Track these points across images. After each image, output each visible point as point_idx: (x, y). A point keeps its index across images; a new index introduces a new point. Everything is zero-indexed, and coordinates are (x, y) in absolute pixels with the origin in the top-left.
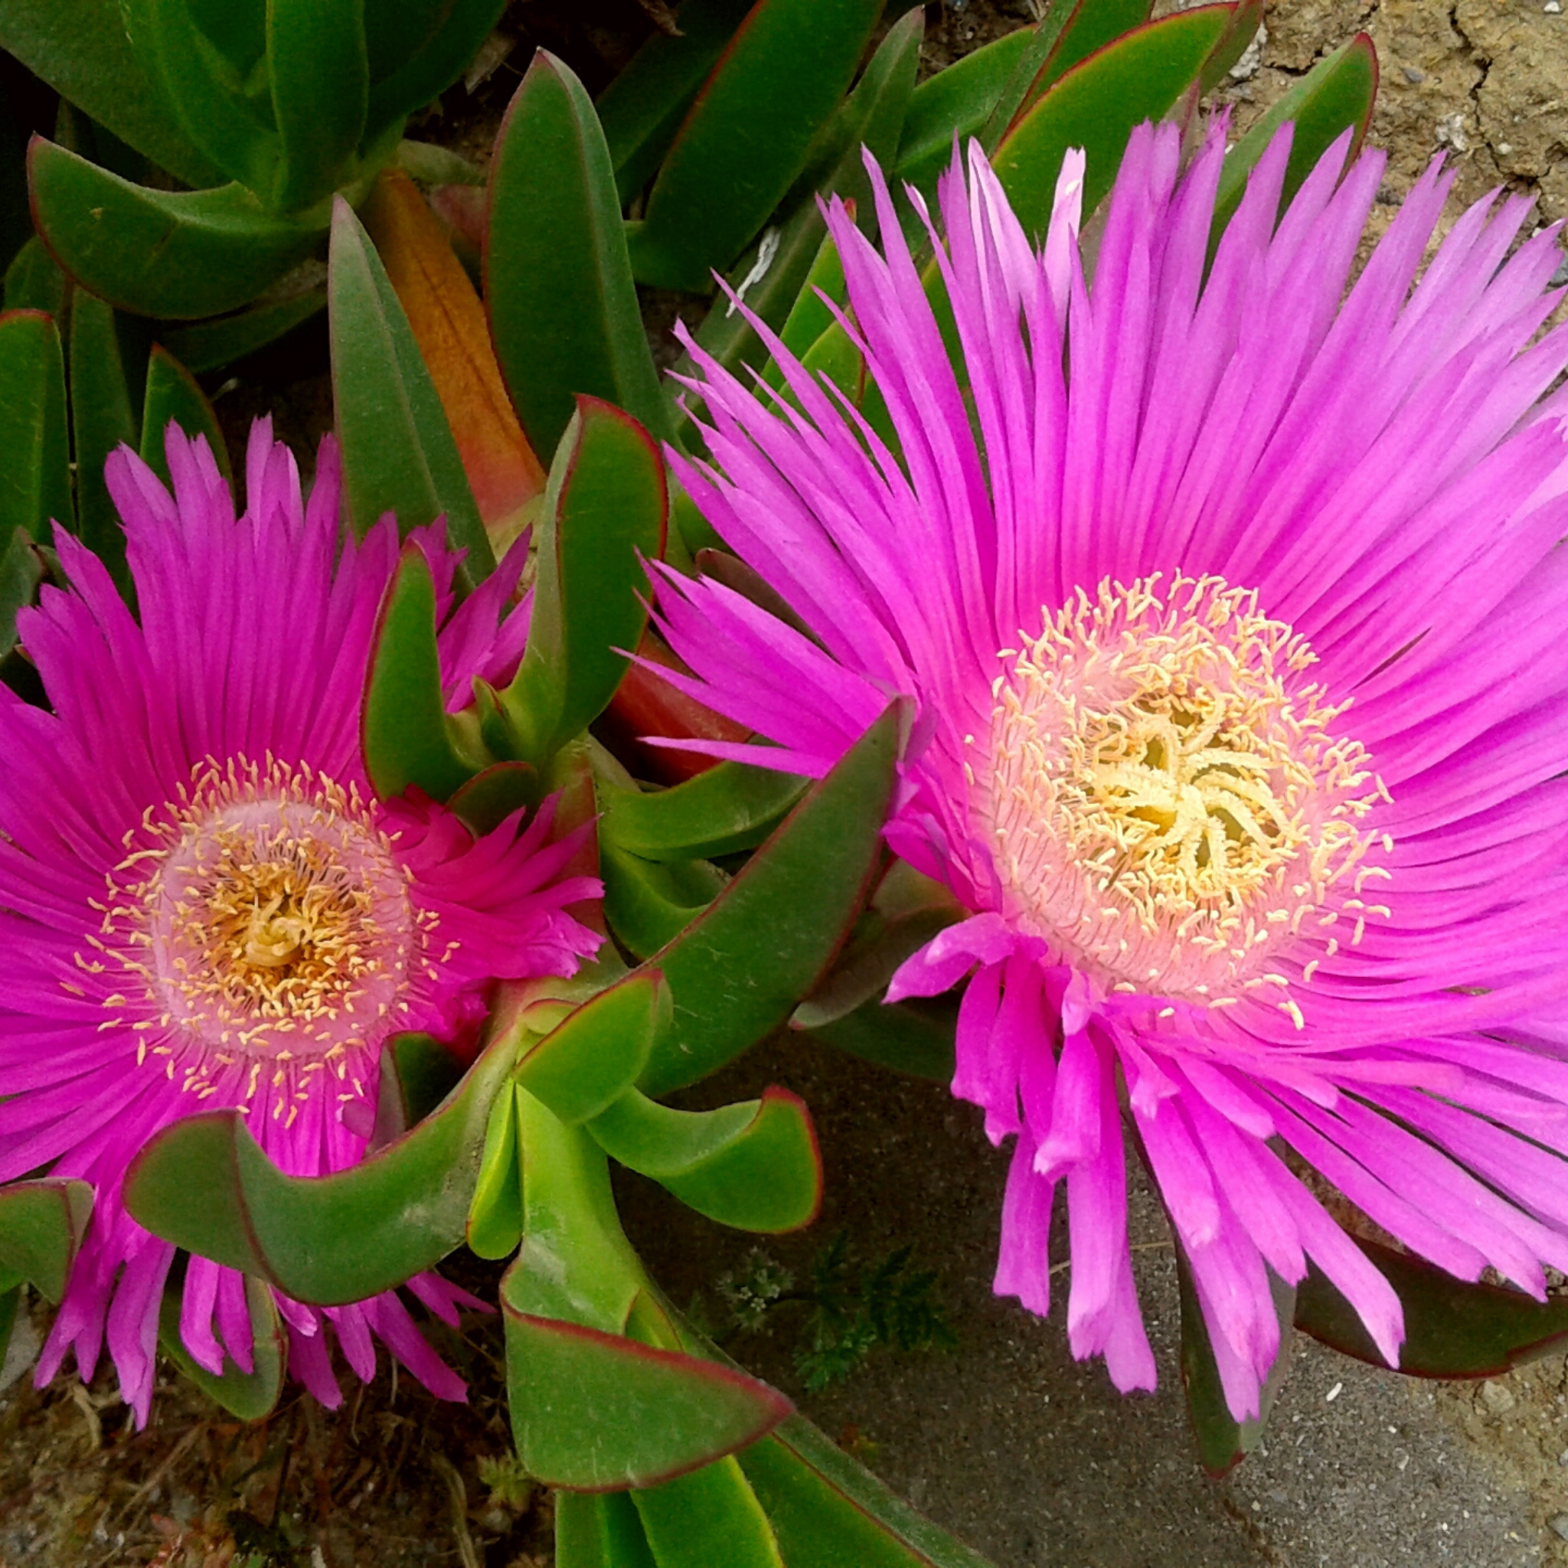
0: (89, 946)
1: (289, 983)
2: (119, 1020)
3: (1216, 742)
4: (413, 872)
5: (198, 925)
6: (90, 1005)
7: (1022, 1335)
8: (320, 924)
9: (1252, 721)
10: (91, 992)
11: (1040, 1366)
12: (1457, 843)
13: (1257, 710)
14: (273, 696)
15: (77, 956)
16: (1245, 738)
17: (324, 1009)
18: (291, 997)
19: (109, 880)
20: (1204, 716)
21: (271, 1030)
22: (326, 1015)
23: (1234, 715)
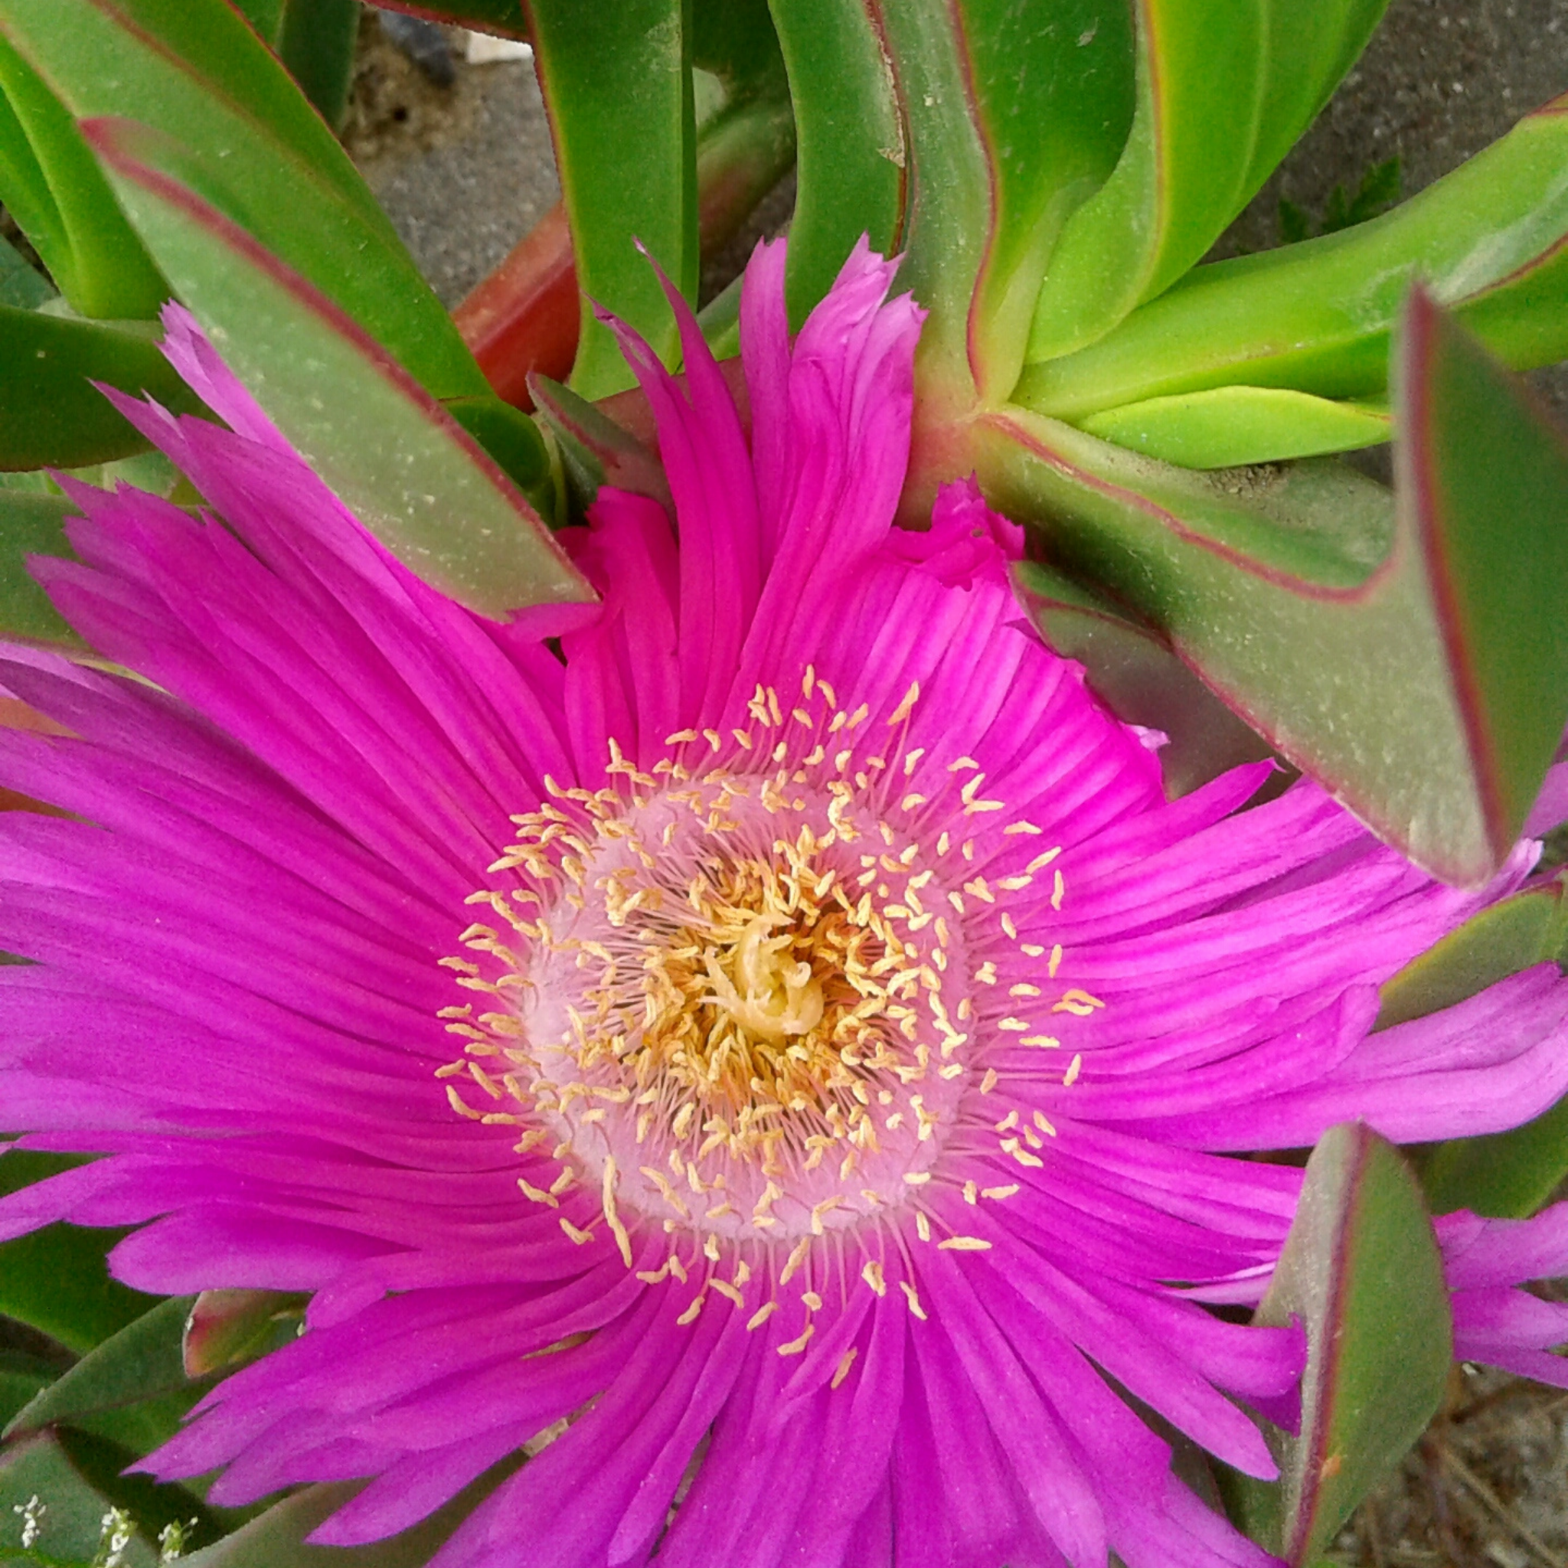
0: (767, 1325)
1: (853, 968)
2: (904, 1286)
4: (681, 729)
5: (746, 1115)
6: (874, 1339)
7: (1370, 109)
8: (756, 905)
10: (850, 1339)
11: (1413, 88)
14: (346, 940)
15: (784, 1350)
17: (910, 897)
18: (881, 966)
19: (651, 1277)
21: (942, 996)
22: (919, 893)
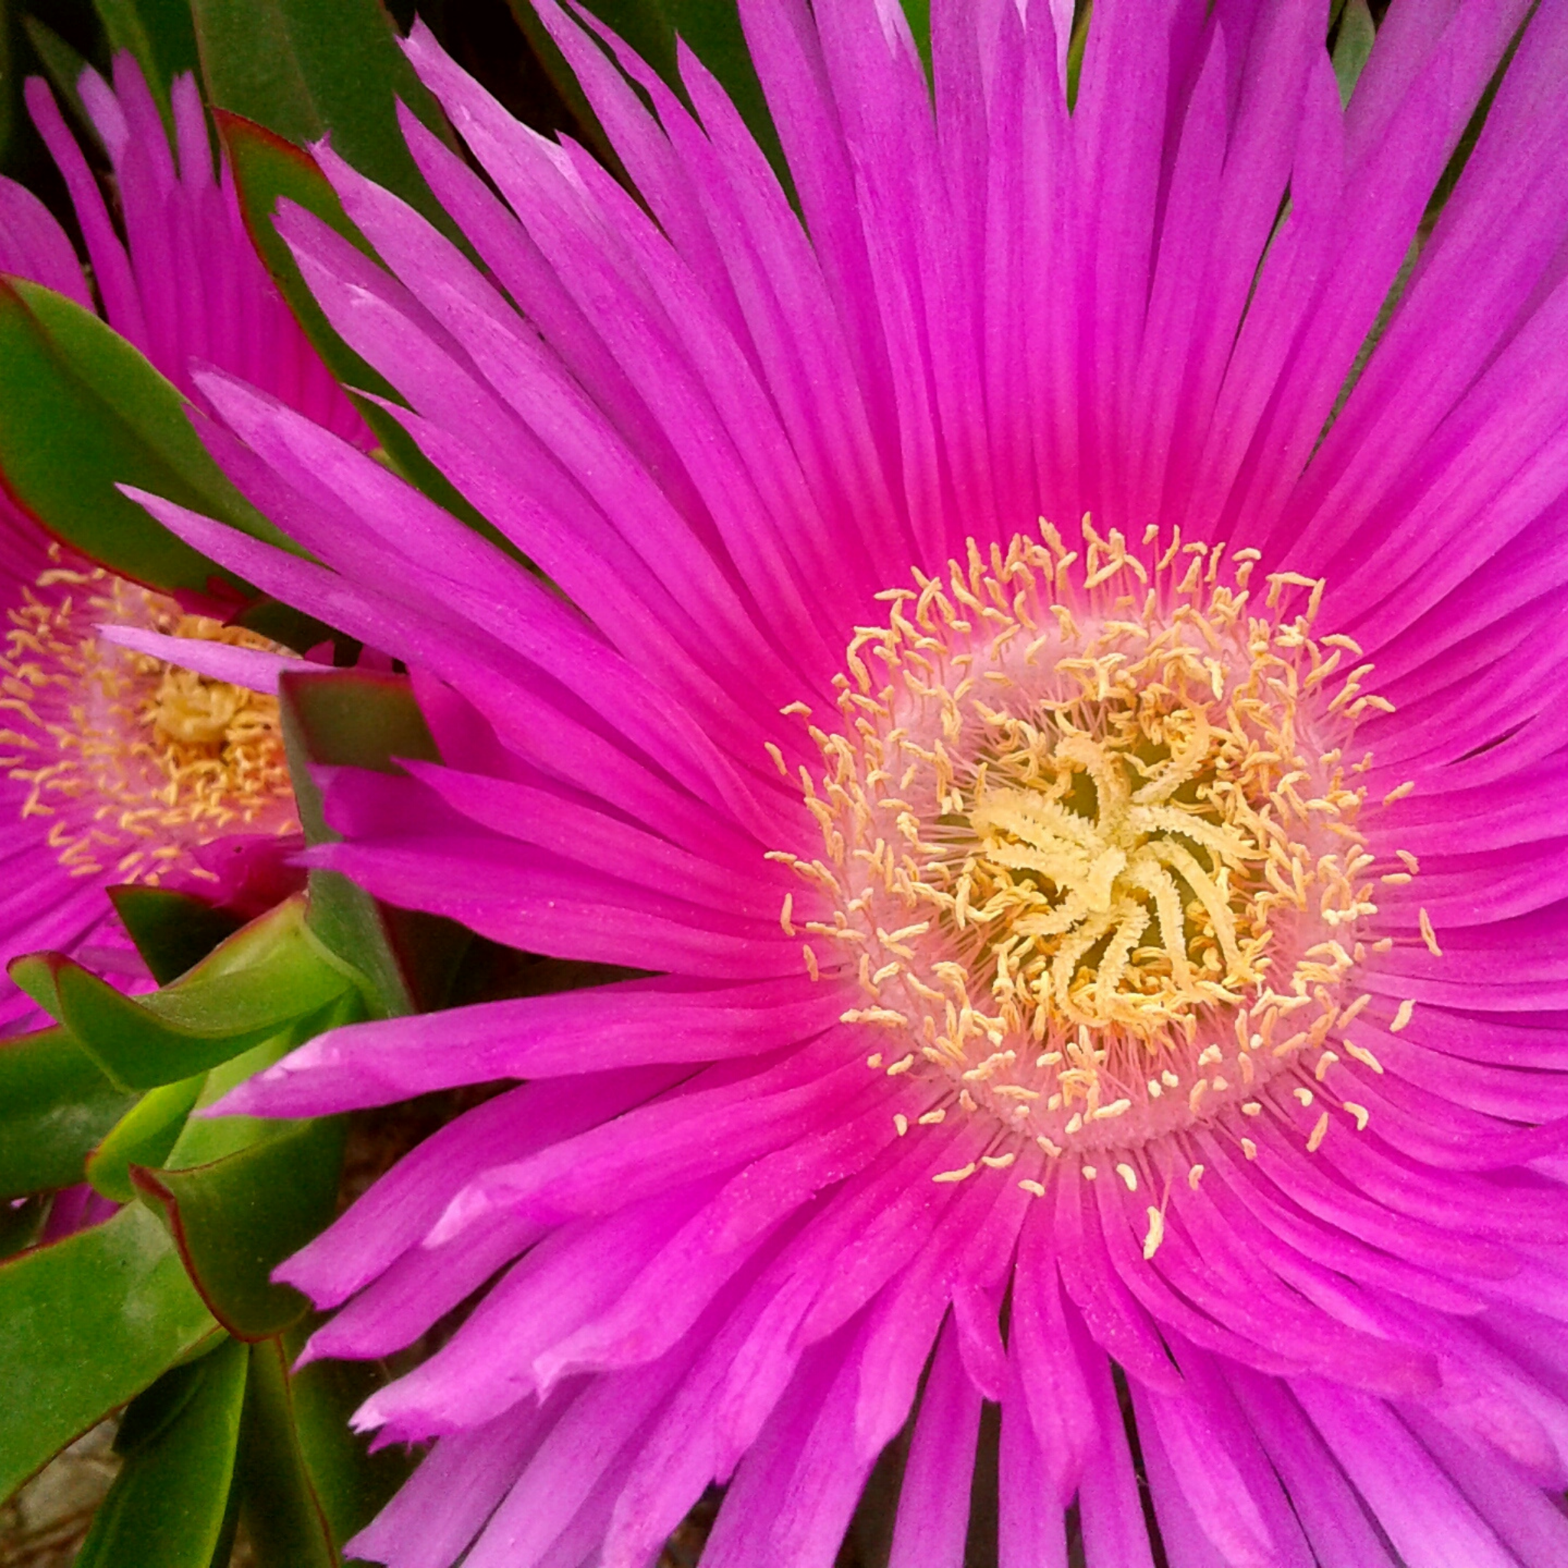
3: (1185, 794)
9: (1244, 780)
12: (1518, 1045)
13: (1256, 766)
16: (1230, 801)
20: (1174, 754)
23: (1221, 763)
